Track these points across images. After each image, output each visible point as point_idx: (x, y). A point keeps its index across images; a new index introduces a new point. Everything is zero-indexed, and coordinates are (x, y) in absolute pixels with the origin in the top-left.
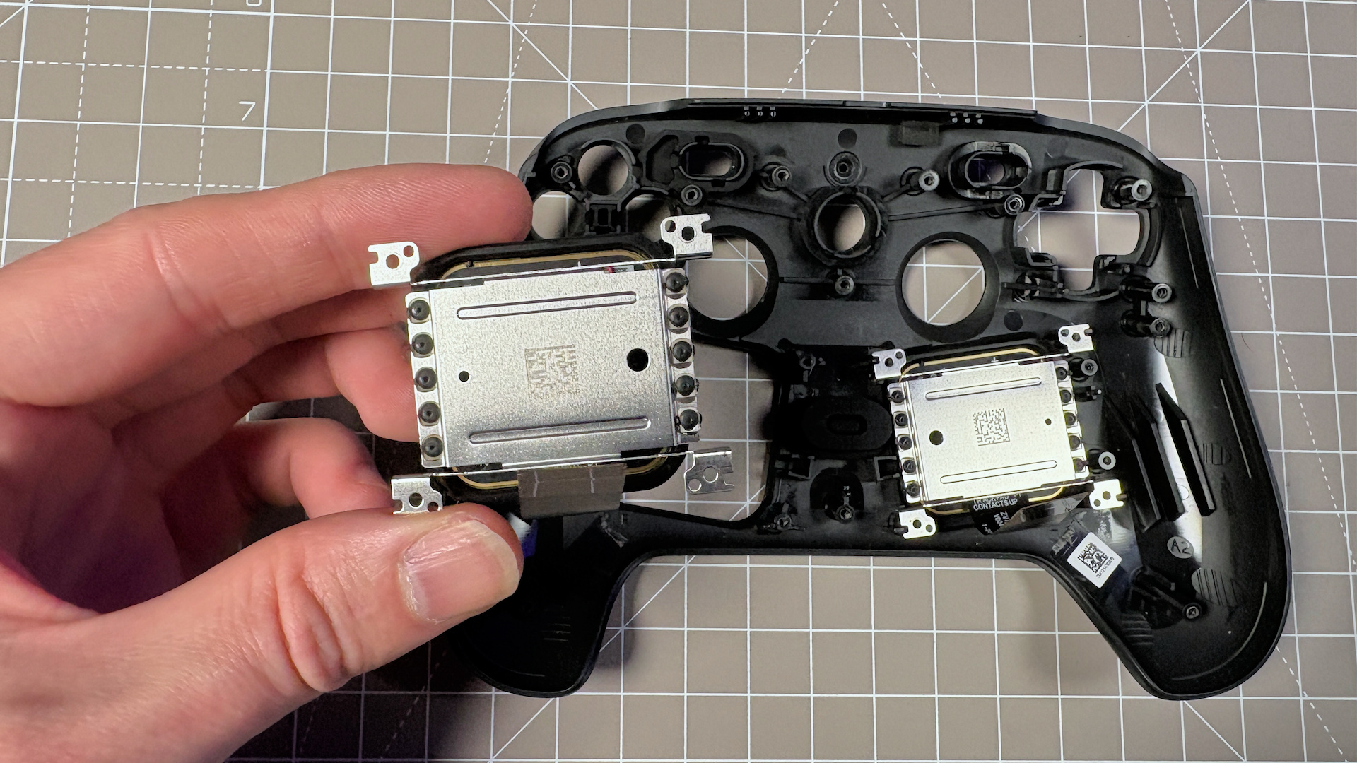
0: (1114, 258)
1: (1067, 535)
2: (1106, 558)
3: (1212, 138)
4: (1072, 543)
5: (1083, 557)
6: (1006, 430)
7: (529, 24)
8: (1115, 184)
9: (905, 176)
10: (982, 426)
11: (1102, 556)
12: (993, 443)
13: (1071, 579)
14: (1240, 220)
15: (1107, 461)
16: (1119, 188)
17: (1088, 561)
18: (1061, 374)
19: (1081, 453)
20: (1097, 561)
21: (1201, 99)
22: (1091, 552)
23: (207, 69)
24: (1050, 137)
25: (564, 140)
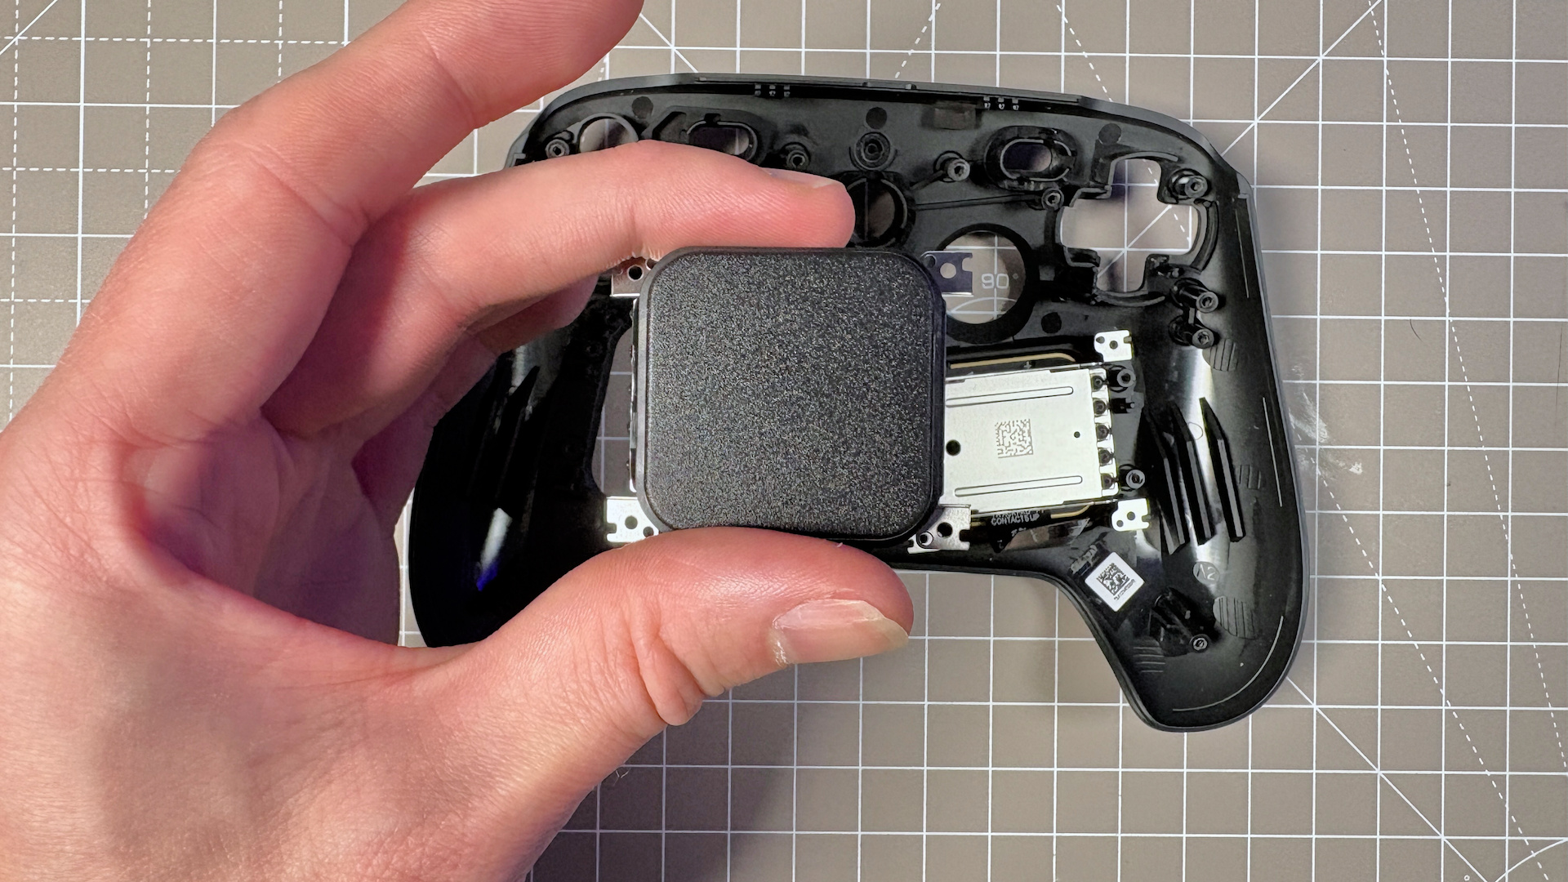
0: (1165, 258)
1: (1088, 554)
2: (1128, 579)
3: (1394, 97)
4: (1092, 564)
5: (1103, 578)
6: (1031, 443)
8: (1175, 174)
9: (940, 160)
10: (1004, 437)
11: (1124, 578)
12: (1015, 455)
13: (1085, 601)
14: (1418, 192)
15: (1136, 479)
16: (1177, 180)
17: (1108, 583)
18: (1096, 383)
19: (1111, 469)
20: (1117, 583)
21: (1385, 52)
22: (1112, 573)
24: (1104, 122)
25: (564, 113)
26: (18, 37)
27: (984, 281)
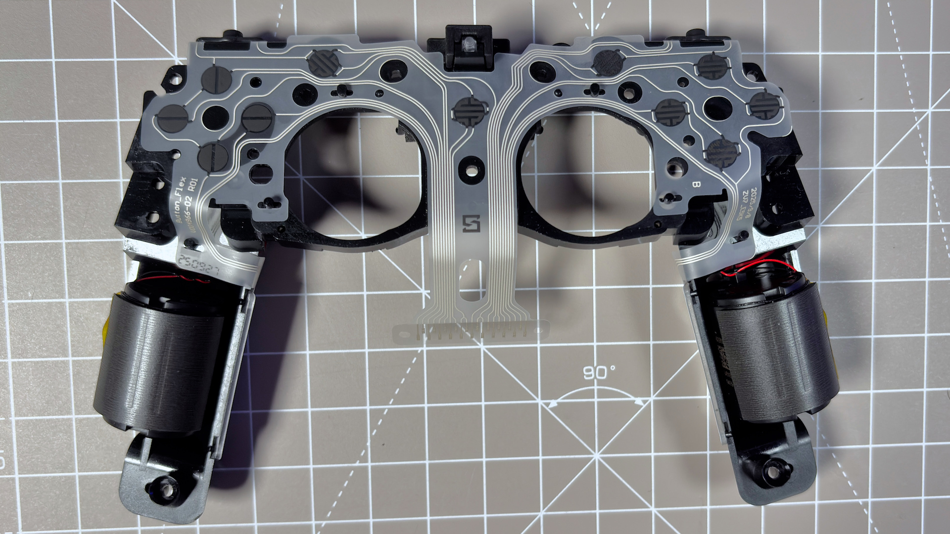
27: (585, 373)
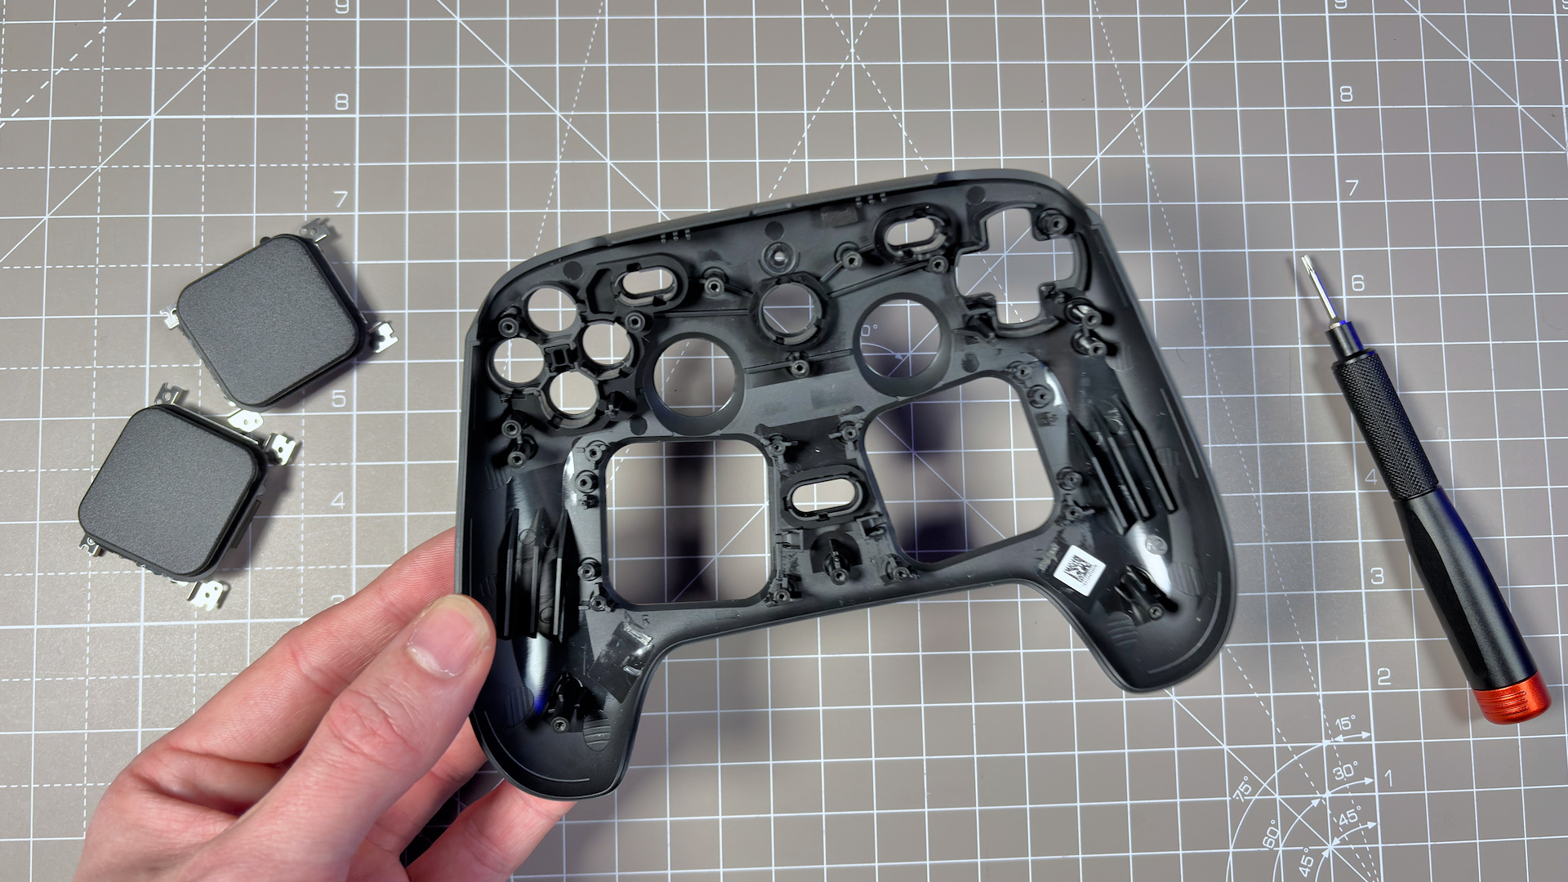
0: (1053, 285)
1: (1051, 552)
2: (1091, 566)
3: (1154, 184)
4: (1056, 559)
5: (1069, 570)
7: (572, 113)
11: (1087, 565)
17: (1074, 573)
20: (1082, 571)
21: (1145, 151)
22: (1076, 564)
23: (306, 165)
24: (967, 187)
25: (505, 293)
26: (101, 166)
